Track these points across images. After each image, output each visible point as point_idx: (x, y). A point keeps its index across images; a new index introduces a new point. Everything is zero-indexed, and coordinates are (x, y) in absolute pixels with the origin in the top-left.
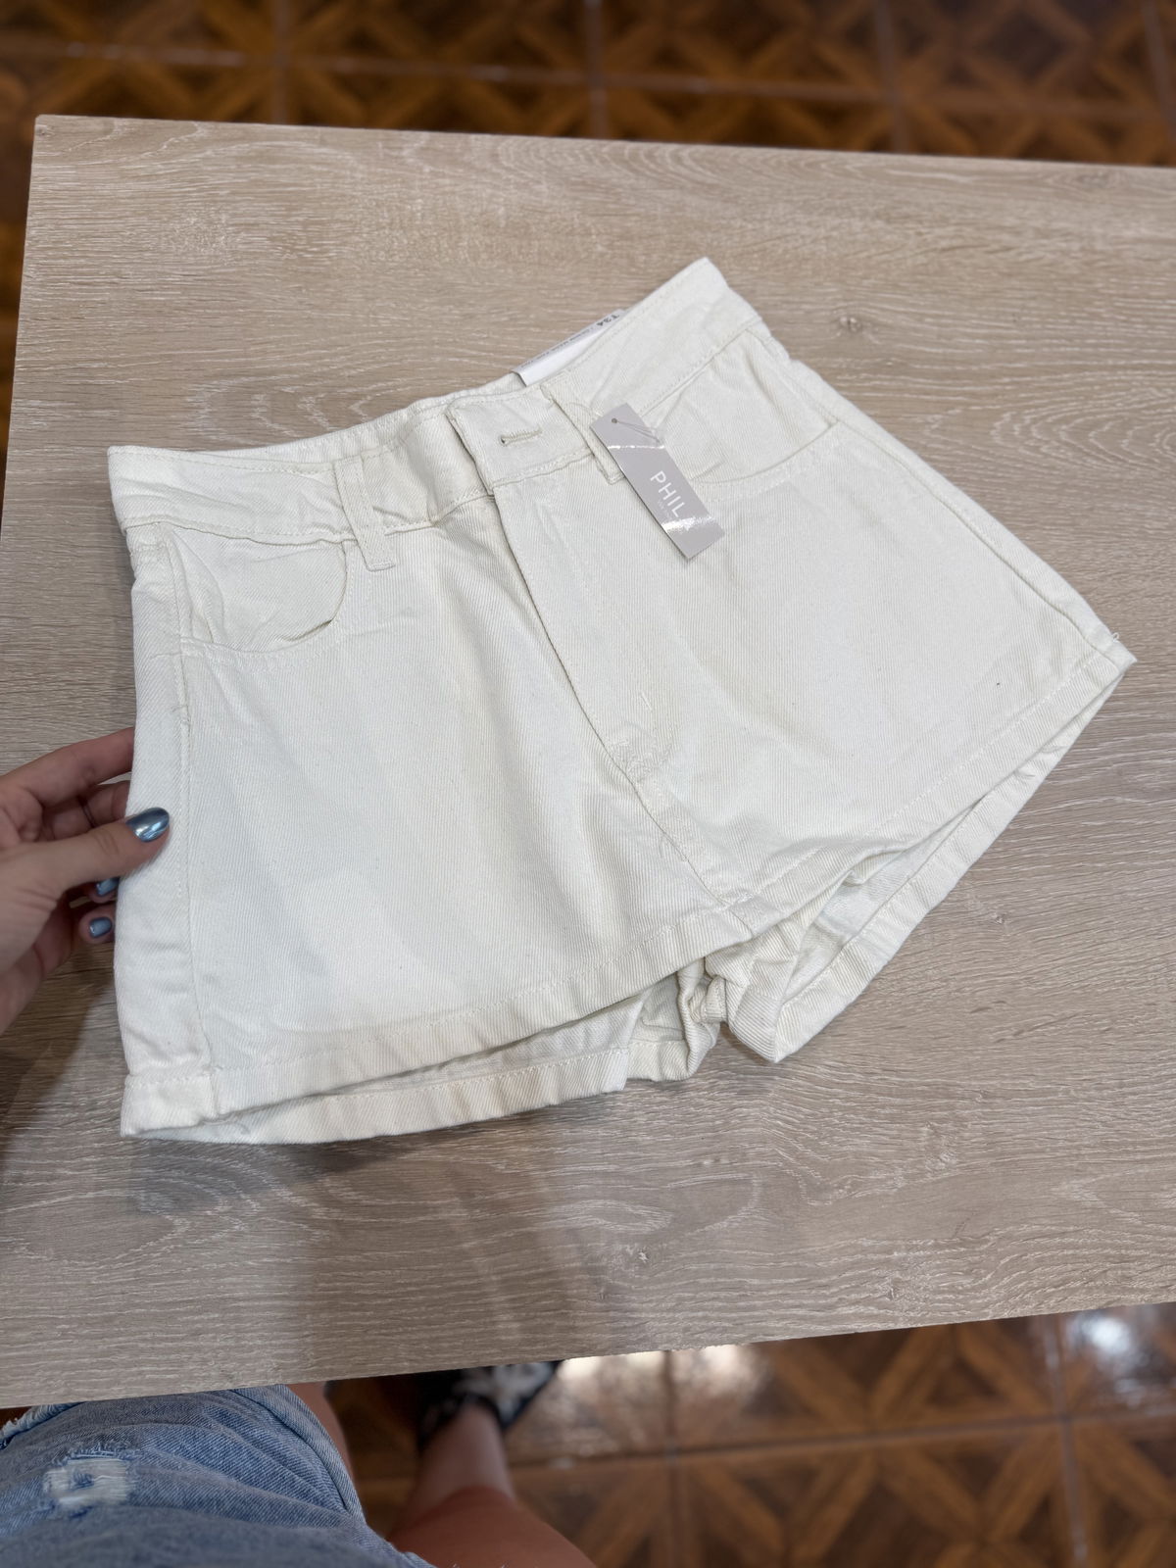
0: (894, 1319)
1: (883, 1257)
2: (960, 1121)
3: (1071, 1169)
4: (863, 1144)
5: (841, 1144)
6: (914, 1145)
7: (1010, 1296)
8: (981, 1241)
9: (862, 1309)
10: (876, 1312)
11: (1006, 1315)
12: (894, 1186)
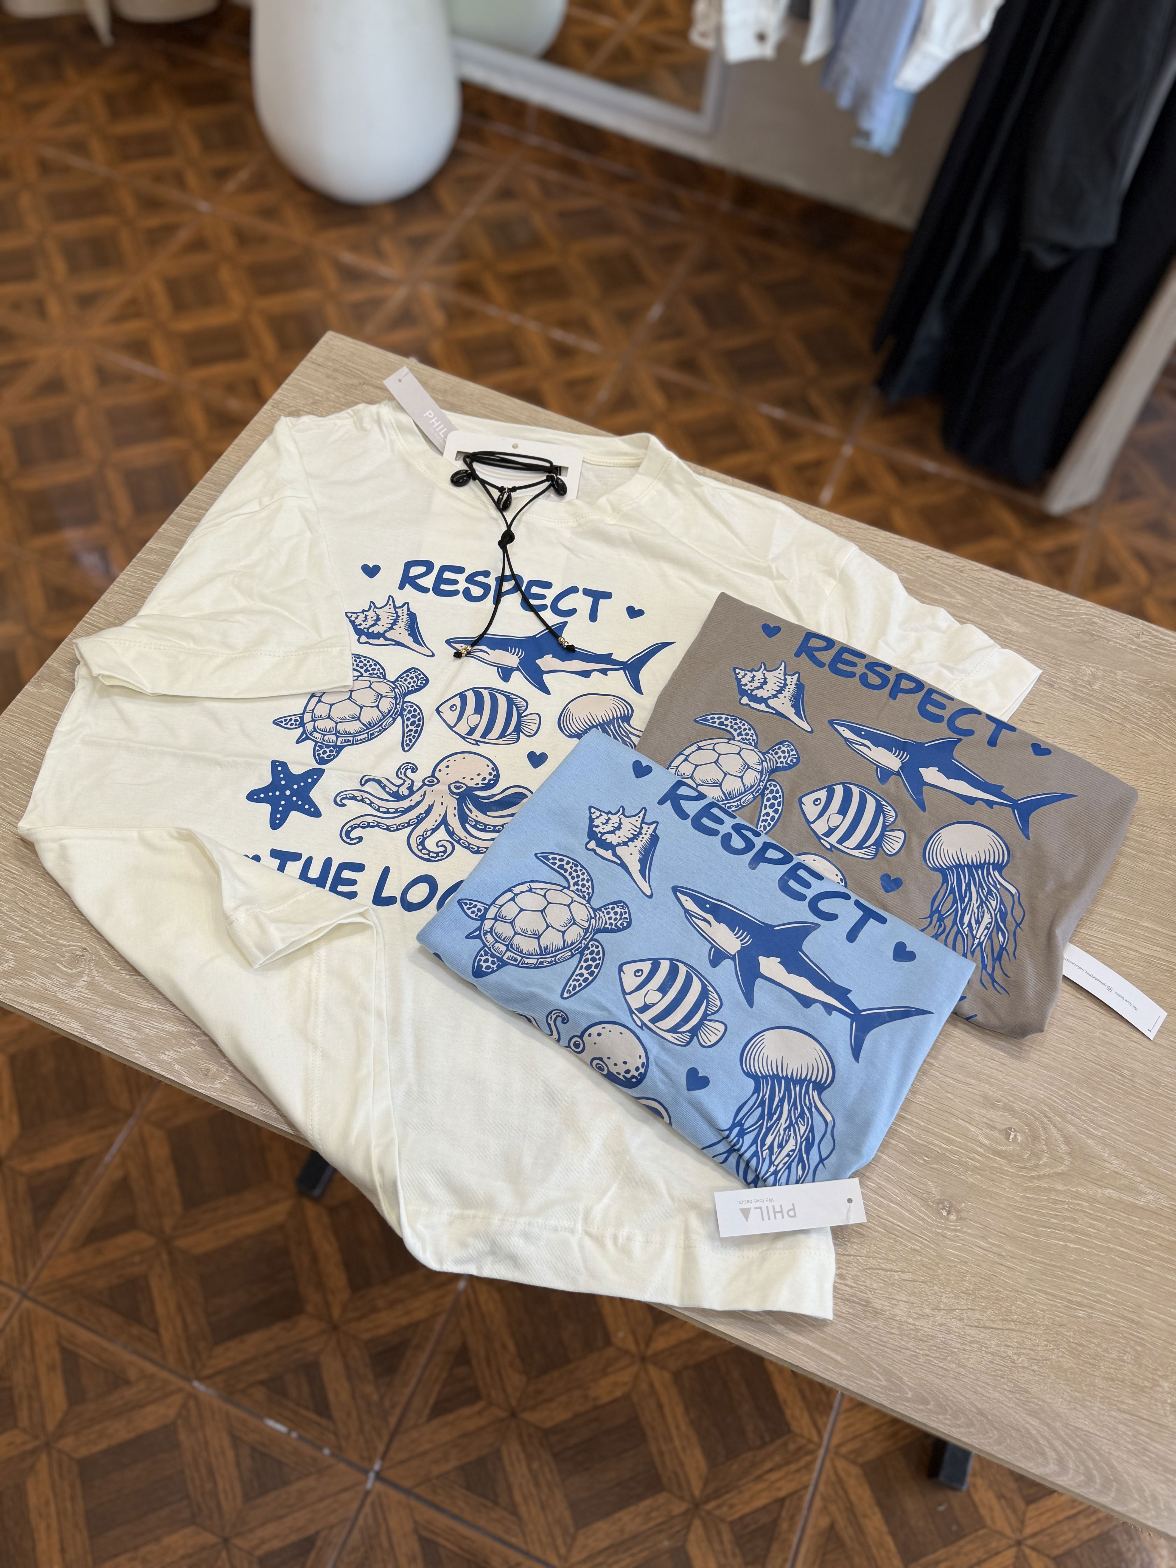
0: (1142, 624)
1: (1141, 649)
2: (1072, 681)
3: (1013, 635)
4: (1135, 697)
5: (1149, 702)
6: (1105, 685)
7: (1075, 605)
8: (1082, 632)
9: (1161, 636)
10: (1153, 632)
11: (1079, 600)
12: (1125, 673)
